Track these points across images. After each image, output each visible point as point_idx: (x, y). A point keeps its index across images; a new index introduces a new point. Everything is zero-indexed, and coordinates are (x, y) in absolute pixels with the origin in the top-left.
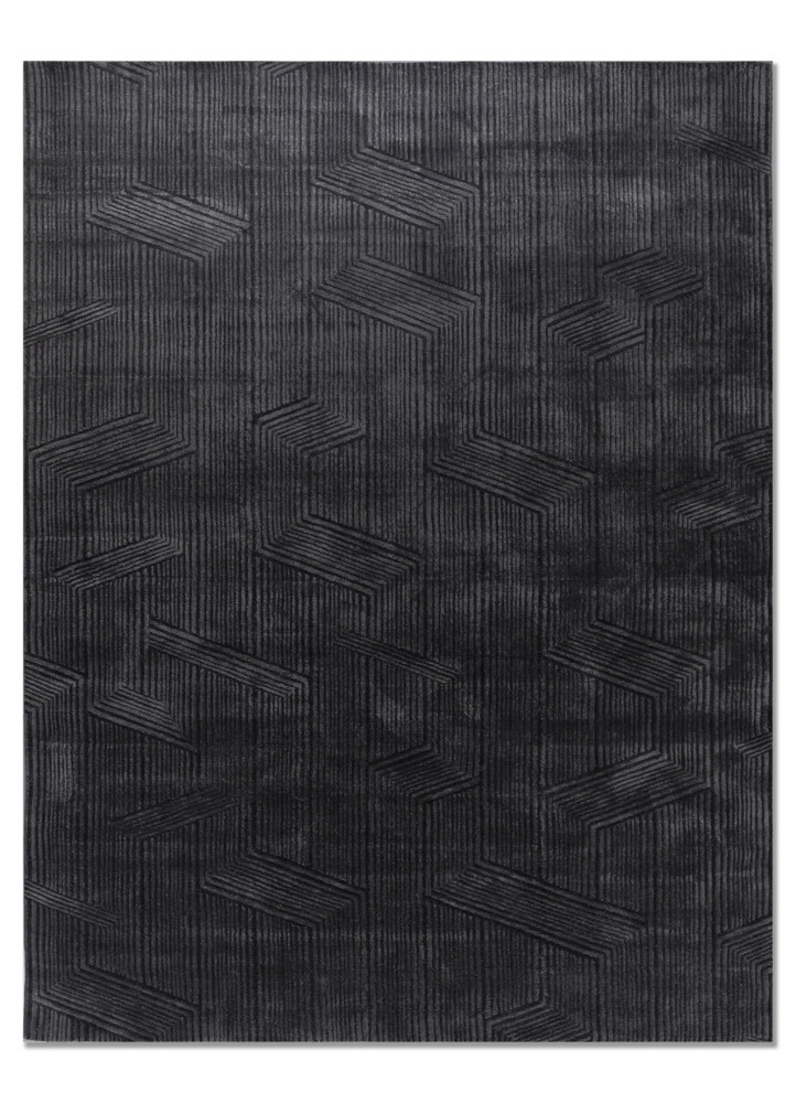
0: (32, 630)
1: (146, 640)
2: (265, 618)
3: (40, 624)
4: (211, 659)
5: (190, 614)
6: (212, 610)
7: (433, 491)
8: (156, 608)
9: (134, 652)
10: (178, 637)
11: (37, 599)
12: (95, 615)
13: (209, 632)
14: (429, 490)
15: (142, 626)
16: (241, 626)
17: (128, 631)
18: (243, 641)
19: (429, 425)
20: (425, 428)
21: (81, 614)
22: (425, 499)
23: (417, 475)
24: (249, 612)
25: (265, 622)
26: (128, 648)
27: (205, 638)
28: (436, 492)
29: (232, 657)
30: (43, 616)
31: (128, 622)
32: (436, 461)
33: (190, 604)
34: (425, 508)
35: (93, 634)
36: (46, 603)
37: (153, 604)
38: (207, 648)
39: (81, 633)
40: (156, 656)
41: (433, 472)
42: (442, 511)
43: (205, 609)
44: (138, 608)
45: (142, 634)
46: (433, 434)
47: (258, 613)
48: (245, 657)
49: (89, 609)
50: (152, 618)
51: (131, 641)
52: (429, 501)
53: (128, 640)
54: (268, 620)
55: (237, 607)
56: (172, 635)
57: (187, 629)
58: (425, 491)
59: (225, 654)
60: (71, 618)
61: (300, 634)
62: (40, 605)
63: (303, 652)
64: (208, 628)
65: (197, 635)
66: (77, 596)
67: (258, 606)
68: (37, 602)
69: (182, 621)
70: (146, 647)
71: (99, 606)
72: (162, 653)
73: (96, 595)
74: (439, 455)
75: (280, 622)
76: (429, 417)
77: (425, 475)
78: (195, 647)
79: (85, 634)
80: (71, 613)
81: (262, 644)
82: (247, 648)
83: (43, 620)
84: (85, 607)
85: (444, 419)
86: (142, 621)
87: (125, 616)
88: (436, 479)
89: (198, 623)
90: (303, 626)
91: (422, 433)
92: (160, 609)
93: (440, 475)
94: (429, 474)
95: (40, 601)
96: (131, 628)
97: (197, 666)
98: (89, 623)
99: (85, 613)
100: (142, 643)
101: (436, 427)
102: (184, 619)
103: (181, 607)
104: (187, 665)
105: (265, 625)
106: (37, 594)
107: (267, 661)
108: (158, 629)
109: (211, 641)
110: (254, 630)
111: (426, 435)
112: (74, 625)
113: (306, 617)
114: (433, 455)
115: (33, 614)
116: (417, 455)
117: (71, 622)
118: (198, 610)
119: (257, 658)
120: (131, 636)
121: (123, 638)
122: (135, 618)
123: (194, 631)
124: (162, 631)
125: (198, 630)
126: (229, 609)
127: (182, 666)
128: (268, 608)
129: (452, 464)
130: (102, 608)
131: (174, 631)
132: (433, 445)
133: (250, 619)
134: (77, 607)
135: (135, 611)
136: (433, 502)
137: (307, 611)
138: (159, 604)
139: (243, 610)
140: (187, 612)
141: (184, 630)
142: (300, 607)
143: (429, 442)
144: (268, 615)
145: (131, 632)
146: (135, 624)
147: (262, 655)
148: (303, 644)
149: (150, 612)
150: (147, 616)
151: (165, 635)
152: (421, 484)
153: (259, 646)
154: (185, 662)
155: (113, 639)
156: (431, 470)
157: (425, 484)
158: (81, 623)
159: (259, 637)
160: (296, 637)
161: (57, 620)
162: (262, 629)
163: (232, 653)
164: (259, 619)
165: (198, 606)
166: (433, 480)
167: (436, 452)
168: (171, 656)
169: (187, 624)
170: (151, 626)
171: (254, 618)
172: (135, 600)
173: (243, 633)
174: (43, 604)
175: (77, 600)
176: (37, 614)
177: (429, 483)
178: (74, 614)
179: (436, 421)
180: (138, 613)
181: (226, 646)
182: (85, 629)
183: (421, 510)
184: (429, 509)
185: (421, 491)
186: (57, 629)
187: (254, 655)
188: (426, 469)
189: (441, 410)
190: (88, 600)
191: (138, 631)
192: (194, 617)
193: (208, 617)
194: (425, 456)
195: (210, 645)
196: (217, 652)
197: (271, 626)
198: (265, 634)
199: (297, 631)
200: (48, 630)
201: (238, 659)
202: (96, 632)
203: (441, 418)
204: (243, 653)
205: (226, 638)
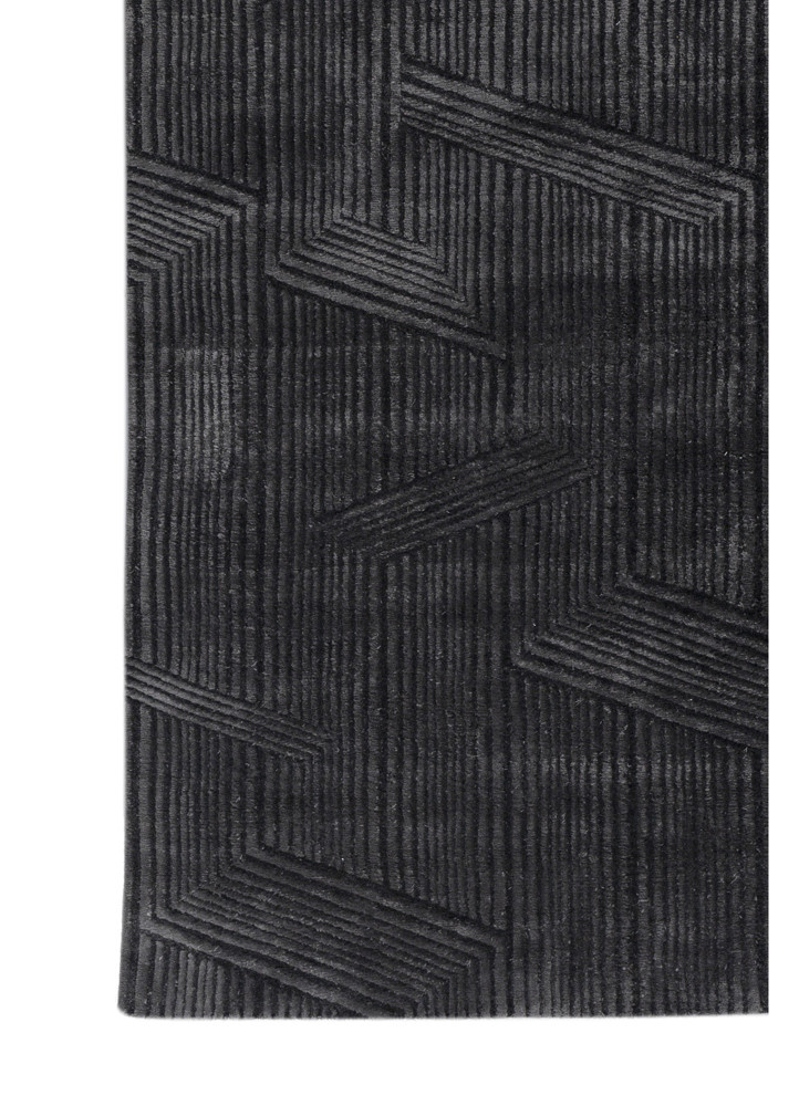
0: (145, 98)
1: (394, 110)
2: (658, 47)
3: (161, 83)
4: (538, 146)
5: (491, 46)
6: (539, 34)
8: (416, 37)
9: (367, 138)
10: (463, 98)
11: (155, 27)
12: (283, 58)
13: (532, 86)
15: (386, 79)
16: (603, 69)
17: (355, 91)
18: (610, 102)
21: (251, 58)
24: (623, 35)
25: (658, 55)
26: (354, 130)
27: (523, 100)
29: (584, 139)
30: (168, 66)
31: (355, 70)
33: (492, 24)
35: (277, 102)
36: (175, 37)
37: (410, 28)
38: (527, 121)
39: (251, 100)
40: (417, 146)
43: (526, 34)
44: (377, 38)
45: (386, 96)
47: (642, 36)
48: (613, 139)
49: (268, 46)
50: (408, 59)
51: (361, 114)
53: (354, 109)
54: (665, 53)
55: (597, 26)
56: (451, 95)
57: (485, 81)
59: (570, 133)
60: (230, 67)
61: (736, 78)
62: (161, 41)
63: (742, 124)
64: (532, 75)
65: (507, 94)
66: (243, 18)
67: (642, 20)
68: (155, 35)
69: (472, 62)
70: (395, 126)
71: (291, 37)
72: (429, 136)
73: (284, 14)
75: (691, 57)
78: (503, 120)
79: (259, 102)
80: (230, 55)
81: (651, 108)
82: (617, 117)
83: (169, 76)
84: (260, 43)
86: (386, 67)
87: (349, 57)
89: (508, 66)
90: (743, 62)
92: (424, 37)
95: (162, 32)
96: (361, 83)
97: (506, 163)
98: (270, 76)
99: (260, 54)
100: (385, 117)
102: (478, 58)
103: (472, 31)
104: (485, 160)
105: (659, 63)
106: (155, 17)
107: (660, 145)
108: (419, 84)
109: (536, 105)
110: (632, 75)
112: (236, 84)
113: (750, 40)
115: (146, 61)
117: (230, 76)
118: (509, 37)
119: (639, 139)
120: (362, 101)
121: (342, 106)
122: (370, 60)
123: (500, 84)
124: (428, 87)
125: (508, 81)
126: (577, 30)
127: (472, 164)
128: (665, 26)
130: (297, 42)
131: (456, 87)
133: (623, 49)
134: (244, 41)
135: (369, 45)
137: (751, 25)
138: (423, 27)
139: (609, 30)
140: (484, 42)
141: (477, 83)
142: (736, 18)
144: (664, 40)
145: (362, 93)
146: (369, 76)
147: (651, 132)
148: (742, 102)
149: (402, 47)
150: (397, 55)
151: (435, 97)
153: (644, 113)
154: (479, 154)
155: (322, 111)
158: (252, 78)
159: (644, 91)
160: (728, 86)
161: (198, 73)
162: (650, 72)
163: (585, 129)
164: (643, 49)
165: (509, 28)
168: (449, 144)
169: (484, 69)
170: (406, 78)
171: (633, 49)
172: (369, 21)
173: (609, 83)
174: (169, 39)
175: (243, 27)
176: (154, 62)
178: (236, 60)
180: (377, 50)
181: (571, 114)
182: (259, 92)
186: (199, 94)
187: (633, 133)
190: (268, 25)
191: (377, 90)
192: (499, 54)
193: (531, 51)
195: (535, 114)
196: (549, 128)
197: (672, 63)
198: (658, 84)
199: (729, 75)
200: (179, 97)
201: (597, 143)
202: (283, 96)
204: (609, 128)
205: (571, 96)
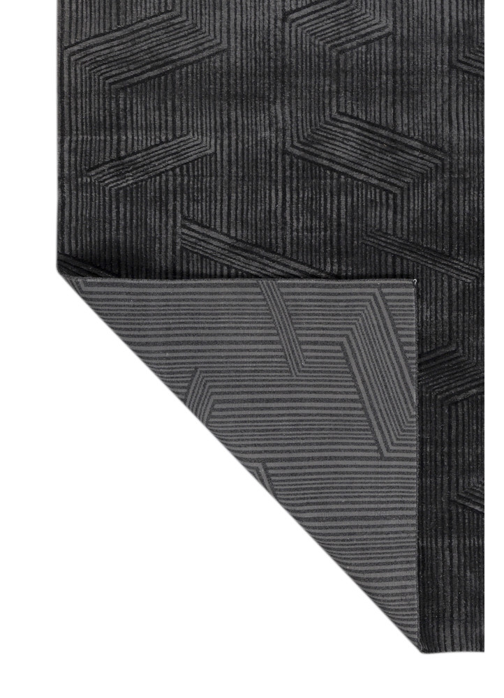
0: (66, 230)
1: (178, 240)
2: (294, 217)
3: (73, 224)
4: (242, 259)
5: (221, 214)
6: (242, 209)
7: (457, 88)
8: (188, 208)
9: (166, 252)
10: (209, 236)
11: (71, 199)
12: (128, 214)
13: (239, 232)
14: (454, 87)
15: (175, 226)
16: (270, 225)
17: (160, 231)
18: (273, 241)
19: (454, 21)
20: (450, 25)
21: (114, 214)
22: (450, 97)
23: (442, 72)
24: (279, 211)
25: (295, 221)
26: (160, 248)
27: (235, 238)
28: (461, 89)
29: (262, 257)
30: (77, 216)
31: (160, 222)
32: (461, 57)
33: (221, 203)
34: (450, 105)
35: (126, 235)
36: (80, 203)
37: (185, 204)
38: (237, 248)
39: (114, 233)
40: (188, 257)
41: (458, 69)
42: (466, 108)
43: (236, 209)
44: (171, 208)
45: (174, 234)
46: (458, 31)
47: (288, 212)
48: (275, 257)
49: (122, 209)
50: (184, 218)
51: (163, 241)
52: (454, 99)
53: (160, 240)
54: (298, 219)
55: (268, 207)
56: (203, 234)
57: (219, 229)
58: (450, 88)
59: (256, 254)
60: (105, 217)
61: (329, 232)
62: (74, 205)
63: (331, 252)
64: (239, 227)
65: (228, 235)
66: (111, 196)
67: (288, 205)
68: (71, 202)
69: (213, 221)
70: (178, 247)
71: (132, 205)
72: (193, 252)
73: (129, 195)
74: (464, 52)
75: (309, 222)
76: (454, 14)
77: (450, 72)
78: (226, 247)
79: (118, 234)
80: (104, 212)
81: (292, 244)
82: (277, 247)
83: (77, 221)
84: (118, 207)
85: (469, 16)
86: (175, 221)
87: (158, 216)
88: (461, 76)
89: (229, 222)
90: (332, 225)
91: (447, 29)
92: (191, 208)
93: (464, 72)
94: (454, 71)
95: (74, 201)
96: (163, 228)
97: (227, 266)
98: (122, 223)
99: (118, 213)
100: (174, 243)
101: (461, 24)
102: (215, 219)
103: (213, 207)
104: (218, 265)
105: (295, 224)
106: (71, 193)
107: (296, 261)
108: (189, 229)
109: (241, 241)
110: (283, 229)
111: (451, 32)
112: (107, 226)
113: (335, 216)
114: (458, 52)
115: (67, 214)
116: (443, 52)
117: (104, 222)
118: (229, 210)
119: (287, 258)
120: (164, 236)
121: (155, 238)
122: (167, 217)
123: (225, 231)
124: (193, 230)
125: (229, 229)
126: (259, 208)
127: (213, 266)
128: (297, 207)
129: (476, 61)
130: (134, 208)
131: (205, 231)
132: (458, 42)
133: (279, 217)
134: (111, 206)
135: (167, 211)
136: (457, 99)
137: (335, 209)
138: (191, 204)
139: (273, 209)
140: (218, 212)
141: (215, 230)
142: (329, 206)
143: (454, 39)
144: (297, 214)
145: (164, 232)
146: (167, 224)
147: (292, 254)
148: (331, 243)
149: (182, 212)
150: (179, 216)
151: (197, 235)
152: (446, 81)
153: (288, 247)
154: (216, 262)
155: (146, 240)
156: (456, 67)
157: (450, 81)
158: (114, 223)
159: (288, 236)
160: (325, 236)
161: (90, 220)
162: (291, 228)
163: (262, 252)
164: (288, 218)
165: (229, 206)
166: (458, 77)
167: (461, 49)
168: (202, 257)
169: (218, 223)
170: (183, 226)
171: (284, 218)
172: (167, 199)
173: (273, 232)
174: (77, 204)
175: (110, 200)
176: (70, 214)
177: (454, 80)
178: (107, 215)
179: (460, 18)
180: (170, 213)
181: (256, 245)
182: (118, 229)
183: (446, 107)
184: (454, 106)
185: (446, 88)
186: (90, 229)
187: (284, 255)
188: (451, 66)
189: (466, 7)
190: (122, 199)
191: (170, 231)
192: (225, 217)
193: (239, 216)
194: (450, 52)
195: (241, 245)
196: (246, 251)
197: (301, 225)
198: (295, 233)
199: (325, 231)
200: (81, 230)
201: (268, 259)
202: (128, 232)
203: (466, 15)
204: (273, 252)
205: (256, 237)
